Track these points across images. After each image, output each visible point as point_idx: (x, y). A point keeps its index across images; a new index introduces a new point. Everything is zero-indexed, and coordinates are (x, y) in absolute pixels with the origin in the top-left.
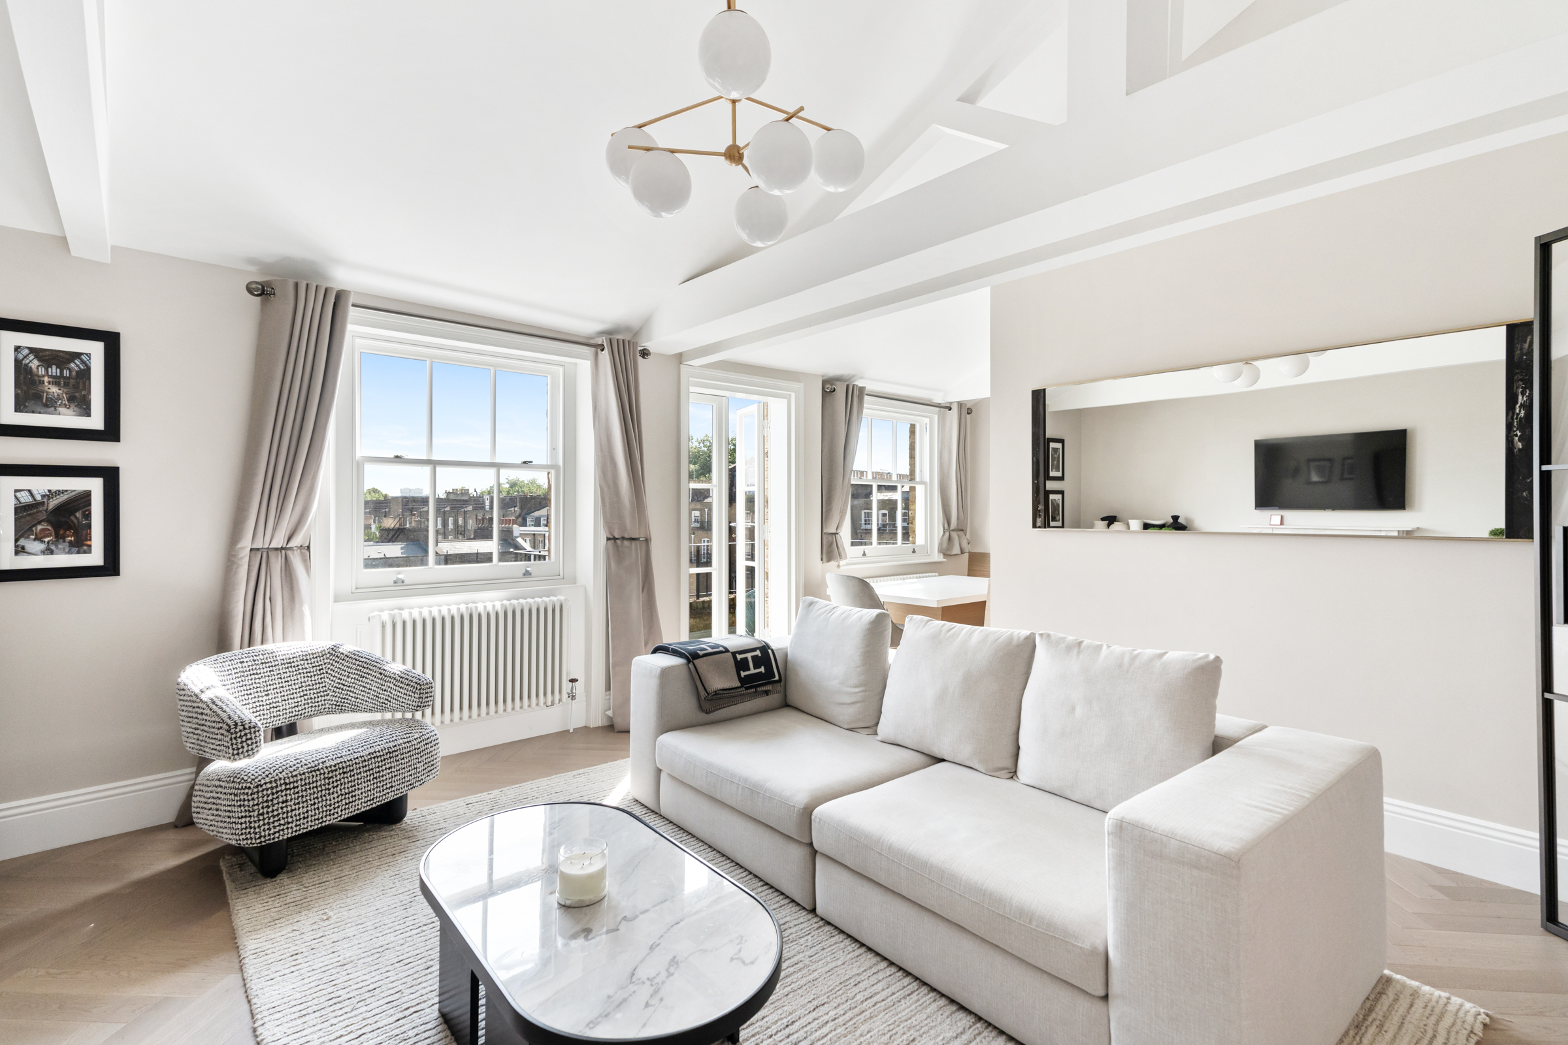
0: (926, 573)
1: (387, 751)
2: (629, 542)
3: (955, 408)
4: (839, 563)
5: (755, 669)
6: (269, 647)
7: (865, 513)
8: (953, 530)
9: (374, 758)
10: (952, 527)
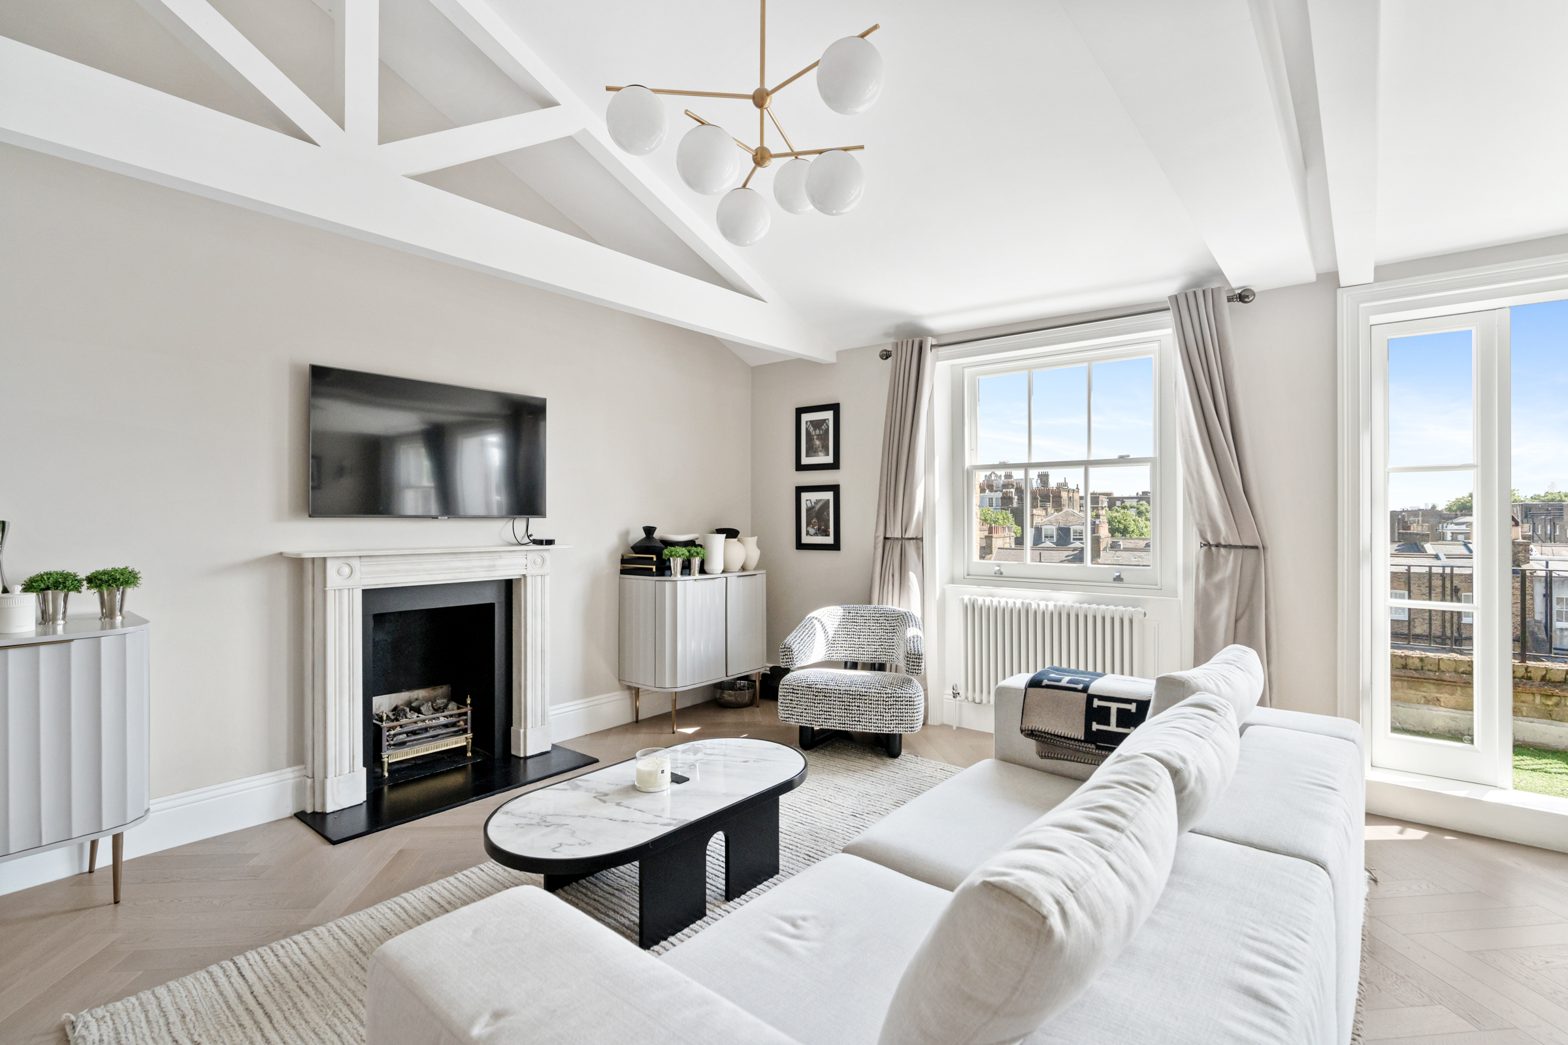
1: (858, 693)
2: (1227, 549)
5: (1118, 726)
6: (884, 606)
9: (848, 694)
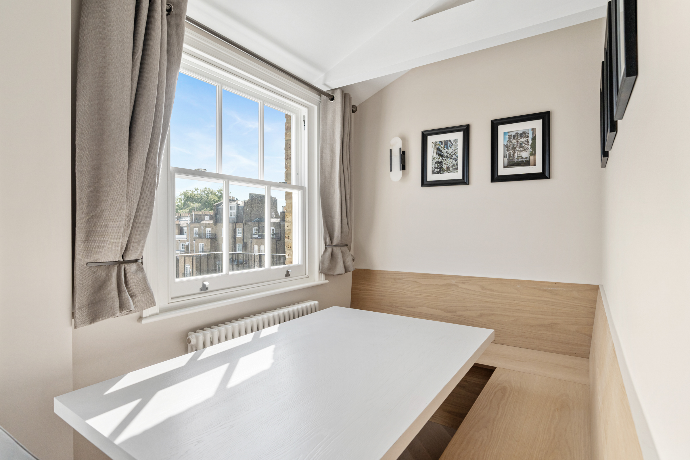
0: (302, 301)
3: (338, 96)
4: (142, 313)
7: (255, 229)
8: (336, 246)
10: (335, 242)
